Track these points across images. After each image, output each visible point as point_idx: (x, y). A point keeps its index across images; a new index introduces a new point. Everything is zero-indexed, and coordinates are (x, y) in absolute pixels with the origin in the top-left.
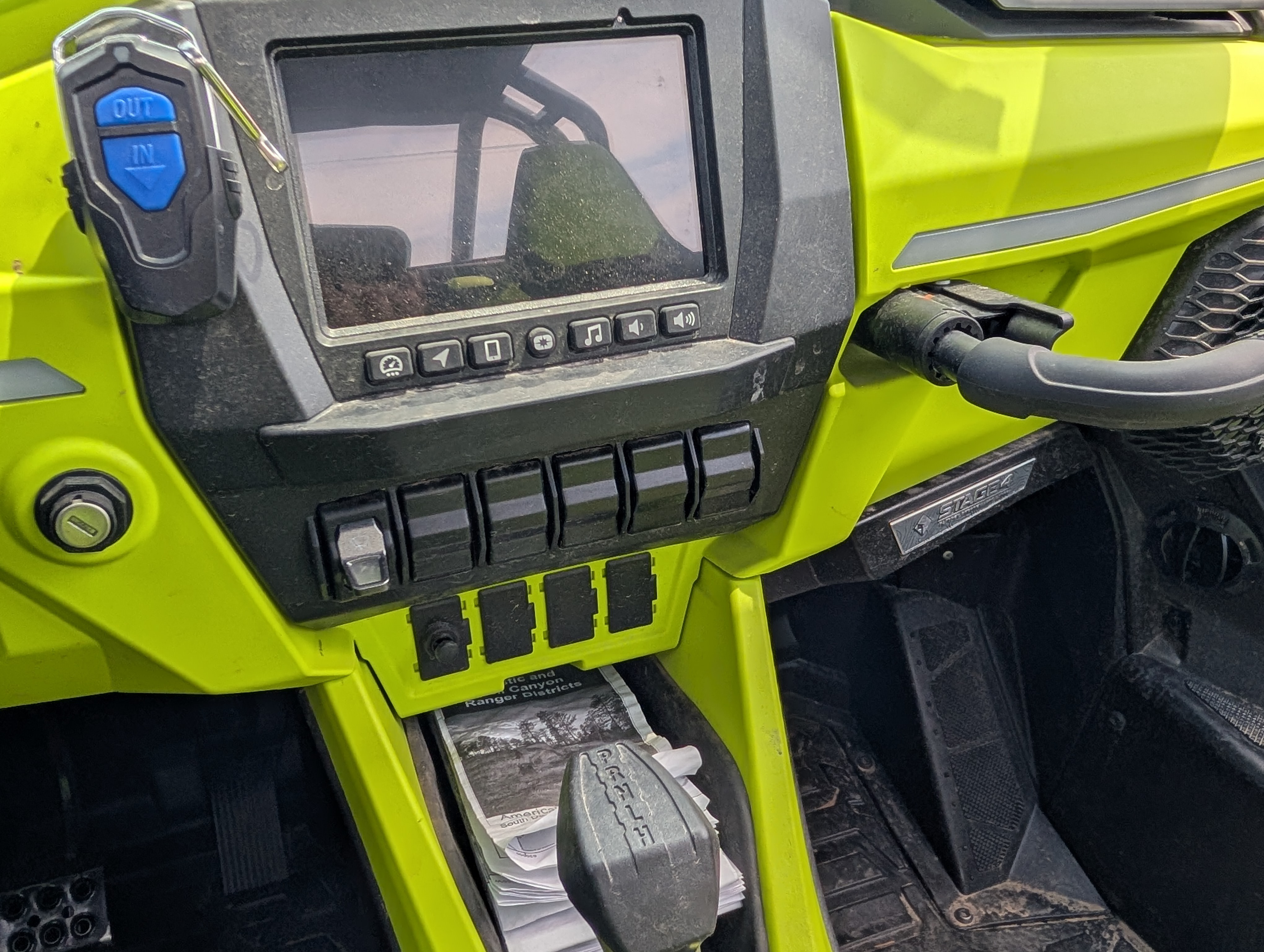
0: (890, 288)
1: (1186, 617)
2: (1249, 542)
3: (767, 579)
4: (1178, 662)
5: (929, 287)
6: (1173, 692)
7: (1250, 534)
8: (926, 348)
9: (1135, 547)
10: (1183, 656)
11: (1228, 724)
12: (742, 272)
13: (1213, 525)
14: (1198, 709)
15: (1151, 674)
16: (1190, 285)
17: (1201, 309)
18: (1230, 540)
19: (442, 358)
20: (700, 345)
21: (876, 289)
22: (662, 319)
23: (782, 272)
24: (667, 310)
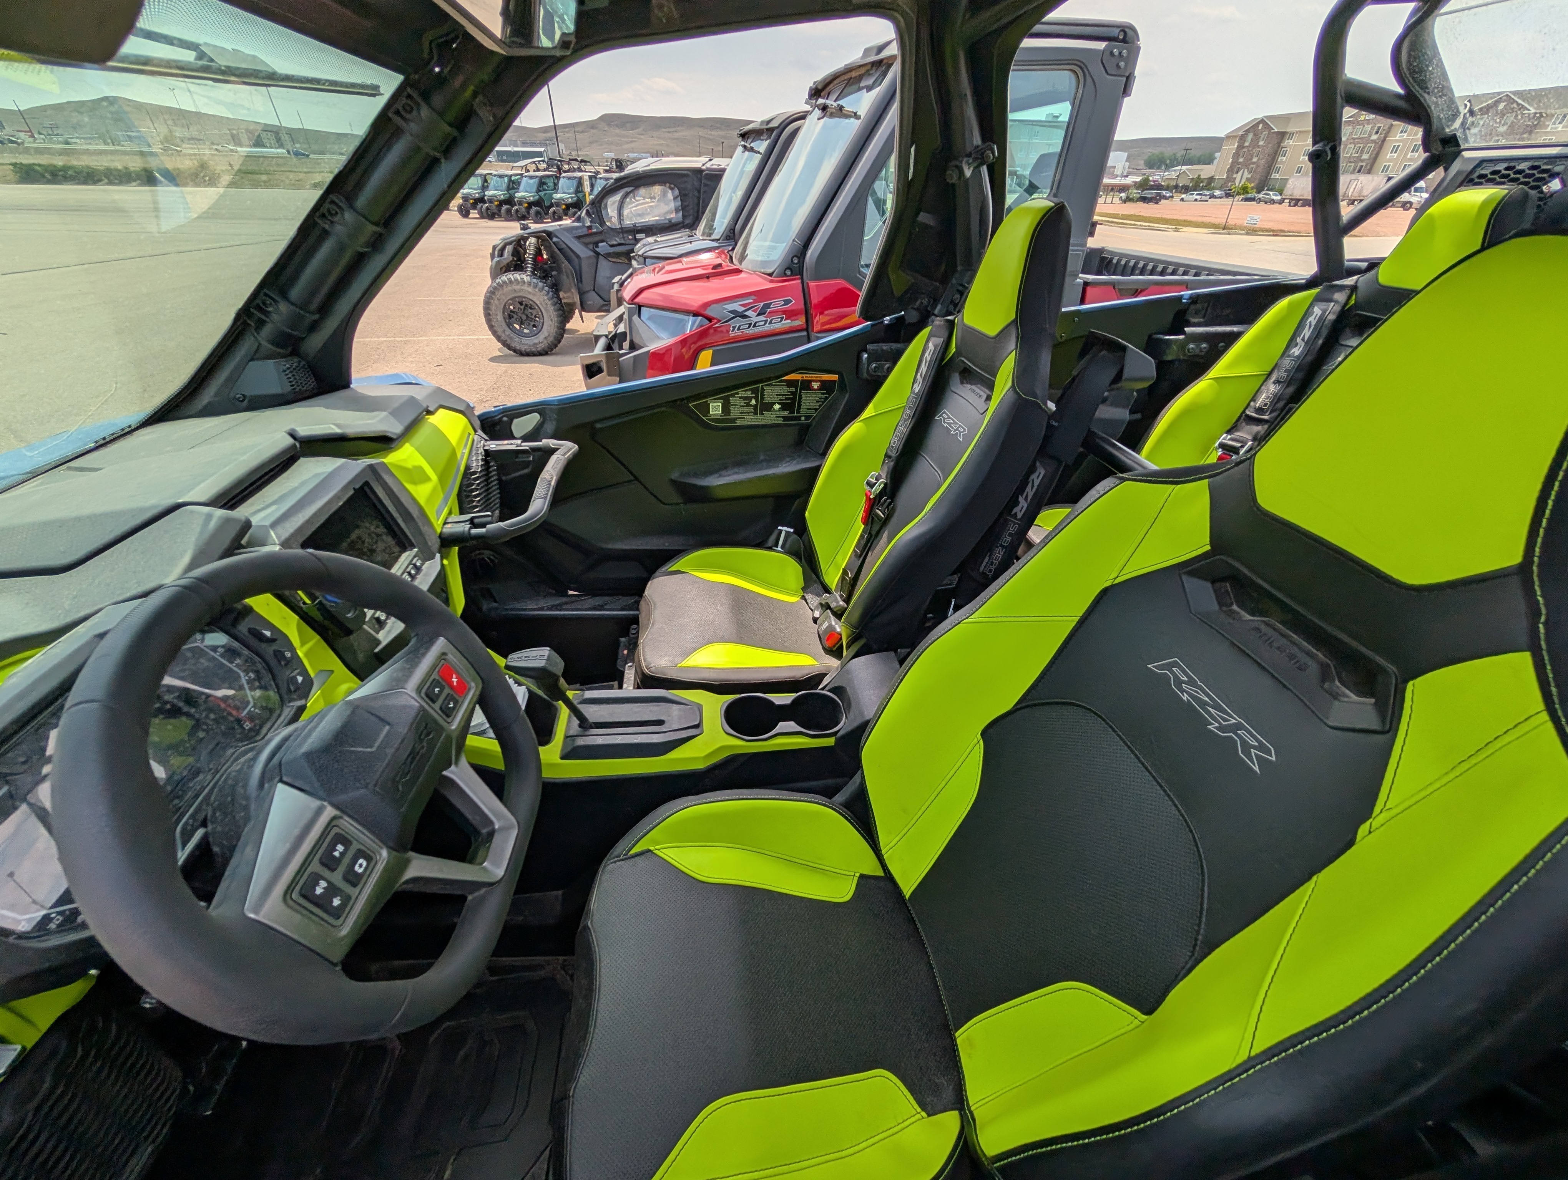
0: (440, 529)
1: (488, 590)
2: (493, 556)
5: (445, 524)
6: (504, 613)
8: (469, 537)
10: (495, 601)
11: (523, 609)
12: (418, 543)
13: (480, 556)
14: (513, 612)
16: (463, 491)
17: (470, 495)
18: (487, 558)
20: (424, 567)
21: (439, 531)
22: (415, 565)
23: (427, 538)
24: (414, 562)
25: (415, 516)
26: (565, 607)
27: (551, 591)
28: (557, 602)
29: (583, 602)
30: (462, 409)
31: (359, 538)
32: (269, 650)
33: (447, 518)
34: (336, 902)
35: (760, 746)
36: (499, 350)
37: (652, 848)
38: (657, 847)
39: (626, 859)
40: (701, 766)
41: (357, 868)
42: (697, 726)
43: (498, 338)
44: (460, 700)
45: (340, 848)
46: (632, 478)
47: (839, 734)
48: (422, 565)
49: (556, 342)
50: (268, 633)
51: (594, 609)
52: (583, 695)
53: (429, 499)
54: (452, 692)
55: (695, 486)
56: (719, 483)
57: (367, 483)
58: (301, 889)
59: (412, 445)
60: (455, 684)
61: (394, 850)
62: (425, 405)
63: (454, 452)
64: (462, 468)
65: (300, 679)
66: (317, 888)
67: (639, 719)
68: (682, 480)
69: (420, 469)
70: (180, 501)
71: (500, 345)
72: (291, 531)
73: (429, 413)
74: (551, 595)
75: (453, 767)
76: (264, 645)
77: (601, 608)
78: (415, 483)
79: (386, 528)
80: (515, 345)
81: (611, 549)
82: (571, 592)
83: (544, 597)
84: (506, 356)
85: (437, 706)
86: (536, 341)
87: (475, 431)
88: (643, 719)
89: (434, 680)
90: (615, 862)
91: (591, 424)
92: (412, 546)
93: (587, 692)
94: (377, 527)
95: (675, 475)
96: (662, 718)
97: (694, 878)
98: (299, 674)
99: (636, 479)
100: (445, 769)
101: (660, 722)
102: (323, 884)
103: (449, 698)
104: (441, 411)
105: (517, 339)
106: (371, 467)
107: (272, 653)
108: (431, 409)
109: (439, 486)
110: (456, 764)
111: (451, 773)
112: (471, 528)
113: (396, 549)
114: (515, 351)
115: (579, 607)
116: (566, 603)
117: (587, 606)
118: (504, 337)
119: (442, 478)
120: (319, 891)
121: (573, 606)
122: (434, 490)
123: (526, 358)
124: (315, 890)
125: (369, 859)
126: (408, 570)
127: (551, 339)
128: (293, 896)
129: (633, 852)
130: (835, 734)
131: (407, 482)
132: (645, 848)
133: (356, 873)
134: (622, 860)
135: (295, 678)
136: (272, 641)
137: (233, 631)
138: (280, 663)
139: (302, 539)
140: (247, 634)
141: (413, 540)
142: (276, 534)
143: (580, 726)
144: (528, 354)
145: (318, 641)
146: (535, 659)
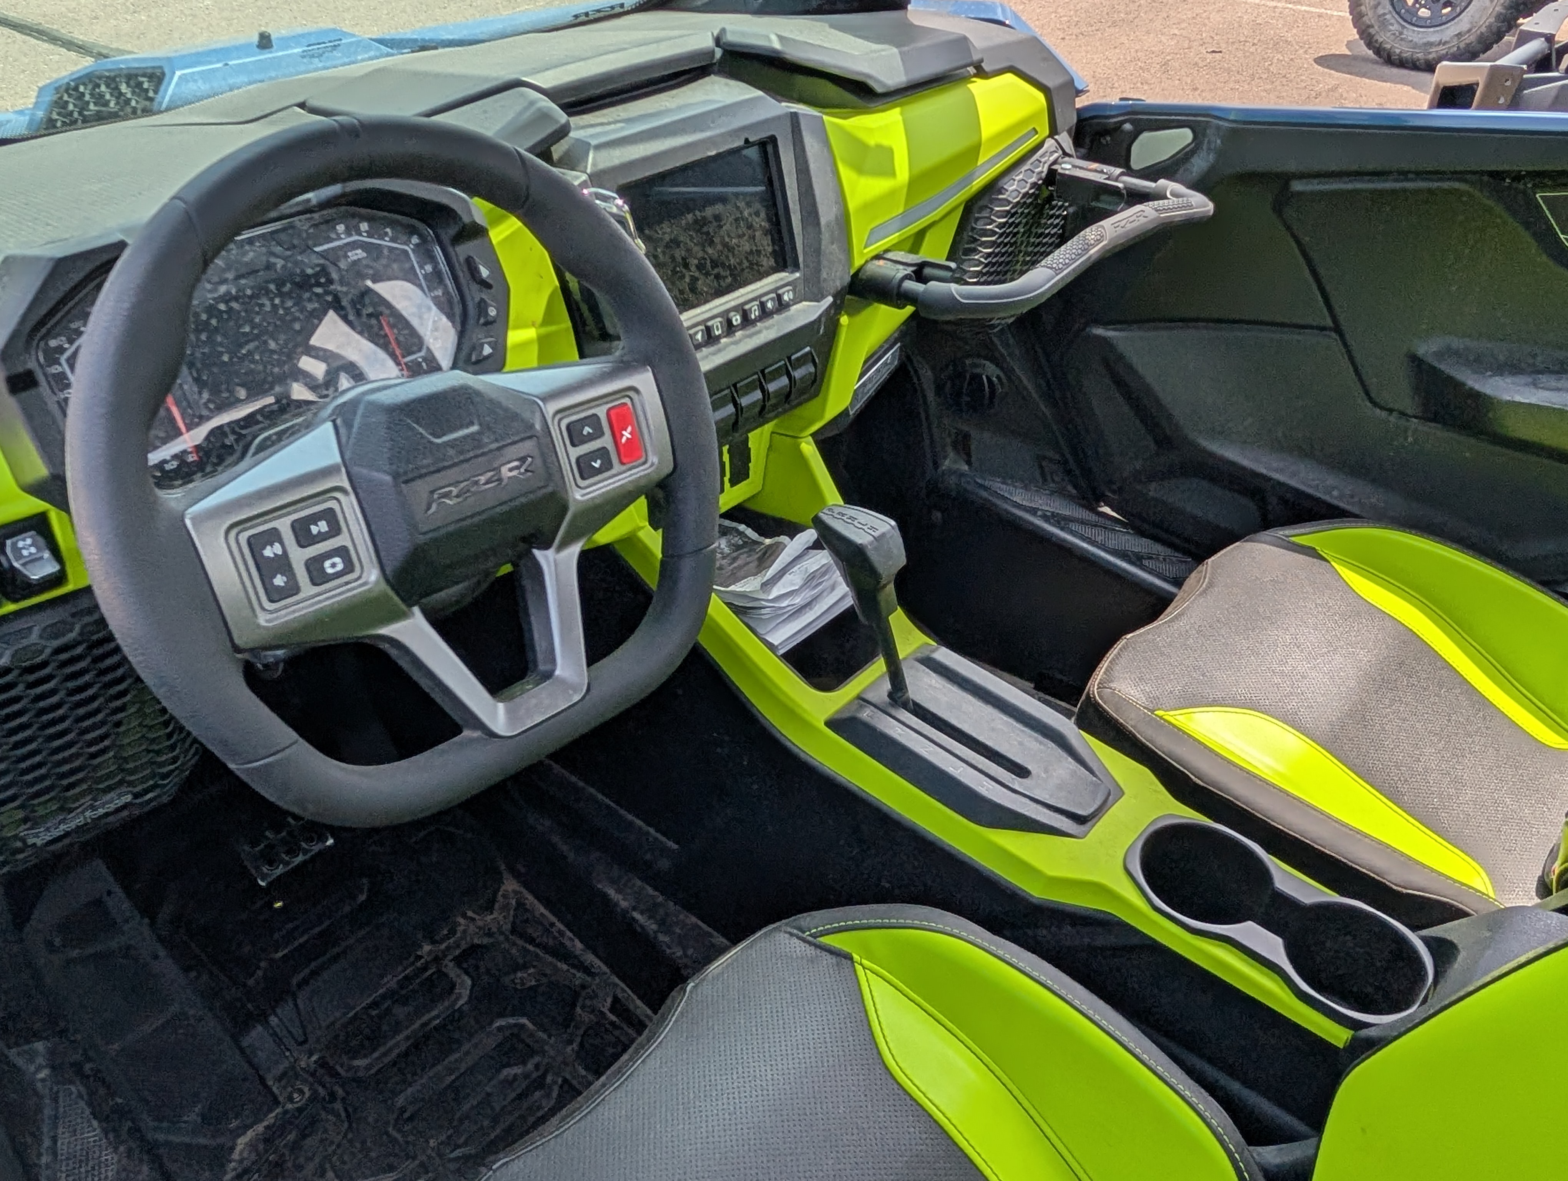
0: (863, 262)
1: (967, 437)
2: (998, 377)
3: (813, 435)
4: (966, 467)
5: (878, 257)
6: (969, 488)
7: (998, 372)
8: (895, 292)
9: (931, 396)
10: (969, 463)
11: (1003, 498)
12: (806, 266)
13: (978, 371)
14: (985, 494)
15: (953, 480)
16: (969, 228)
17: (977, 240)
18: (987, 377)
19: (699, 337)
20: (794, 308)
21: (858, 262)
22: (779, 297)
23: (825, 263)
24: (780, 292)
25: (823, 221)
26: (1073, 526)
27: (1070, 488)
28: (1066, 512)
29: (1111, 535)
30: (1050, 83)
31: (717, 218)
32: (475, 294)
33: (887, 251)
34: (279, 581)
35: (1173, 935)
36: (1349, 45)
37: (856, 957)
38: (865, 962)
39: (810, 943)
40: (1036, 891)
41: (327, 564)
42: (1080, 820)
43: (1358, 18)
44: (617, 467)
45: (323, 526)
46: (1329, 322)
47: (1364, 1033)
48: (795, 301)
49: (1479, 47)
50: (484, 272)
51: (1123, 555)
52: (933, 651)
53: (869, 207)
54: (611, 447)
55: (1458, 385)
56: (1518, 398)
57: (773, 140)
58: (253, 536)
59: (902, 114)
60: (624, 440)
61: (387, 581)
62: (976, 57)
63: (975, 150)
64: (978, 183)
65: (487, 350)
66: (269, 547)
67: (990, 743)
68: (1436, 364)
69: (888, 153)
70: (524, 79)
71: (1354, 34)
72: (616, 162)
73: (981, 73)
74: (1071, 498)
75: (550, 553)
76: (475, 287)
77: (1137, 559)
78: (860, 169)
79: (769, 220)
80: (1385, 38)
81: (1211, 455)
82: (1107, 510)
83: (1052, 493)
84: (1355, 58)
85: (575, 452)
86: (1434, 38)
87: (1054, 131)
88: (997, 748)
89: (595, 415)
90: (791, 934)
91: (1285, 179)
92: (796, 267)
93: (944, 650)
94: (757, 214)
95: (1426, 349)
96: (1030, 768)
97: (879, 1053)
98: (489, 344)
99: (1337, 329)
100: (539, 548)
101: (1021, 771)
102: (277, 549)
103: (603, 453)
104: (1009, 77)
105: (1395, 27)
106: (794, 116)
107: (477, 300)
108: (986, 66)
109: (905, 191)
110: (560, 548)
111: (545, 557)
112: (907, 277)
113: (768, 262)
114: (1378, 51)
115: (1099, 539)
116: (1083, 522)
117: (1112, 544)
118: (1370, 18)
119: (916, 183)
120: (268, 552)
121: (1089, 532)
122: (892, 194)
123: (1395, 71)
124: (264, 548)
125: (349, 567)
126: (764, 299)
127: (1471, 38)
128: (240, 537)
129: (826, 940)
130: (1356, 1025)
131: (845, 162)
132: (846, 949)
133: (323, 569)
134: (804, 940)
135: (482, 345)
136: (485, 285)
137: (450, 249)
138: (479, 319)
139: (623, 181)
140: (462, 259)
141: (801, 259)
142: (594, 158)
143: (890, 695)
144: (1402, 63)
145: (567, 330)
146: (861, 527)
